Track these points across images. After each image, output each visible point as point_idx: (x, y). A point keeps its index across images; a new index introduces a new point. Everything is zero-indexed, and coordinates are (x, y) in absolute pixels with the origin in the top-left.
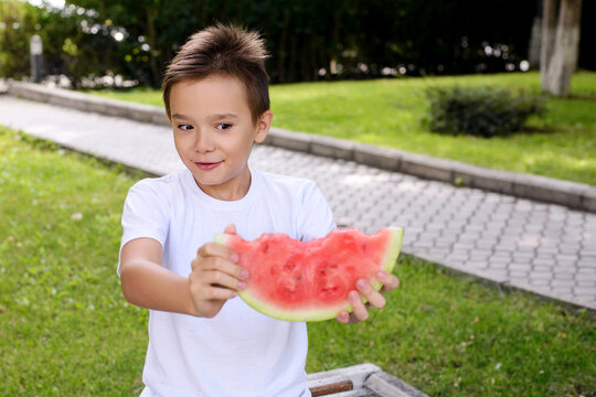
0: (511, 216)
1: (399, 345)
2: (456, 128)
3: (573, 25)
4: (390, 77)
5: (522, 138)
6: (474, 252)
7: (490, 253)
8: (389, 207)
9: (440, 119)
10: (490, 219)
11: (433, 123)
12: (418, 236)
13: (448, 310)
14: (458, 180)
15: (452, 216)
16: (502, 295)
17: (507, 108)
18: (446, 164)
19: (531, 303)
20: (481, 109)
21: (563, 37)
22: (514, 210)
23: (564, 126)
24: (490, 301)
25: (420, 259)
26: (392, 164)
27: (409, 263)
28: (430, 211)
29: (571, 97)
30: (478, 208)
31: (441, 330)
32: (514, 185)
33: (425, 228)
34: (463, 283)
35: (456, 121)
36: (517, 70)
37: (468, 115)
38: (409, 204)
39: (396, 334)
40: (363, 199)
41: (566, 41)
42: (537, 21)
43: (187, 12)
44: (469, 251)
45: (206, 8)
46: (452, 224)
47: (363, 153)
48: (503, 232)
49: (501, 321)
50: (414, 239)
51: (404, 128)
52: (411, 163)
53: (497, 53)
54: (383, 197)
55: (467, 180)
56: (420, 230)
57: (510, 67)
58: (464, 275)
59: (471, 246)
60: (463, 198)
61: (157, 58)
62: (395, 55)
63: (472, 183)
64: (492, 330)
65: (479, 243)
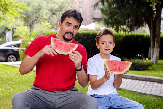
0: (145, 84)
2: (132, 69)
3: (158, 47)
5: (147, 71)
7: (141, 90)
14: (133, 78)
15: (132, 85)
16: (144, 95)
17: (143, 64)
19: (151, 96)
20: (138, 65)
21: (156, 50)
23: (157, 69)
24: (142, 96)
25: (126, 90)
27: (124, 90)
28: (127, 84)
29: (158, 64)
30: (138, 83)
32: (146, 78)
33: (126, 87)
34: (136, 94)
37: (135, 66)
41: (157, 51)
42: (150, 48)
46: (132, 86)
48: (144, 87)
49: (144, 99)
55: (135, 78)
57: (144, 59)
58: (137, 92)
60: (134, 82)
63: (137, 79)
64: (142, 100)
65: (139, 89)
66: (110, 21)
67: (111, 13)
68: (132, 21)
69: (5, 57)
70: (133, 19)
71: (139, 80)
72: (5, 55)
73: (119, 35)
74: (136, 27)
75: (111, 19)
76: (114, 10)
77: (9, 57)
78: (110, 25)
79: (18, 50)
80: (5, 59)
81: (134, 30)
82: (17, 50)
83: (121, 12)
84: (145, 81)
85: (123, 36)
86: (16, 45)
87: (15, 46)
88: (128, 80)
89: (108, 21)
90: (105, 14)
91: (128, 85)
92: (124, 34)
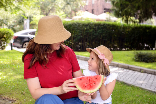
0: (154, 79)
1: (133, 103)
2: (140, 61)
4: (124, 50)
5: (155, 63)
6: (147, 86)
7: (150, 86)
8: (127, 76)
9: (137, 58)
10: (150, 79)
11: (135, 59)
12: (134, 82)
13: (143, 97)
14: (142, 71)
15: (141, 78)
17: (151, 57)
18: (139, 68)
20: (146, 57)
22: (155, 78)
24: (152, 95)
25: (136, 86)
26: (127, 67)
27: (133, 87)
28: (136, 77)
30: (147, 77)
31: (142, 100)
32: (154, 72)
33: (135, 80)
34: (146, 91)
35: (140, 59)
36: (152, 49)
37: (143, 58)
38: (131, 76)
39: (132, 101)
40: (121, 74)
43: (80, 35)
44: (146, 86)
45: (84, 34)
47: (121, 65)
48: (153, 82)
49: (155, 99)
50: (133, 83)
51: (129, 60)
52: (131, 67)
53: (148, 46)
54: (125, 74)
55: (144, 71)
56: (134, 81)
57: (151, 49)
58: (146, 89)
59: (146, 85)
60: (143, 75)
61: (73, 45)
62: (125, 46)
63: (145, 72)
64: (153, 101)
65: (148, 84)
66: (120, 12)
67: (121, 5)
68: (141, 13)
69: (21, 44)
70: (143, 11)
71: (148, 73)
72: (21, 42)
73: (128, 26)
74: (145, 19)
75: (122, 11)
76: (124, 2)
77: (25, 44)
78: (120, 16)
79: (34, 37)
80: (21, 45)
81: (143, 22)
82: (32, 38)
83: (131, 5)
84: (154, 75)
85: (132, 27)
86: (32, 33)
87: (30, 33)
88: (136, 73)
89: (119, 13)
90: (116, 6)
91: (137, 79)
92: (134, 25)
